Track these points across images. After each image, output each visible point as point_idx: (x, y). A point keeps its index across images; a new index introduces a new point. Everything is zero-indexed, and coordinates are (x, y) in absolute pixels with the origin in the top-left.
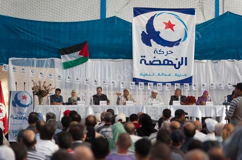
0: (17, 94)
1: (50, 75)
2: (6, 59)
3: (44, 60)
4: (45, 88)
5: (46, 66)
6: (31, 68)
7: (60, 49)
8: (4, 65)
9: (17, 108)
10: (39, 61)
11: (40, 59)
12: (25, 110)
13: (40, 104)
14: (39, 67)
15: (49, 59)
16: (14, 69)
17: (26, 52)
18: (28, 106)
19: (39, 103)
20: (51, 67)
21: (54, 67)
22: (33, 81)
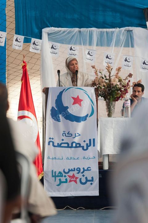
0: (61, 93)
1: (126, 60)
2: (36, 31)
3: (113, 32)
4: (120, 81)
5: (117, 44)
6: (88, 47)
7: (144, 9)
8: (33, 40)
9: (61, 124)
10: (102, 34)
11: (105, 30)
12: (80, 127)
13: (109, 115)
14: (102, 45)
15: (123, 29)
16: (52, 47)
17: (76, 16)
18: (85, 118)
19: (107, 113)
20: (127, 45)
21: (133, 46)
22: (93, 67)
